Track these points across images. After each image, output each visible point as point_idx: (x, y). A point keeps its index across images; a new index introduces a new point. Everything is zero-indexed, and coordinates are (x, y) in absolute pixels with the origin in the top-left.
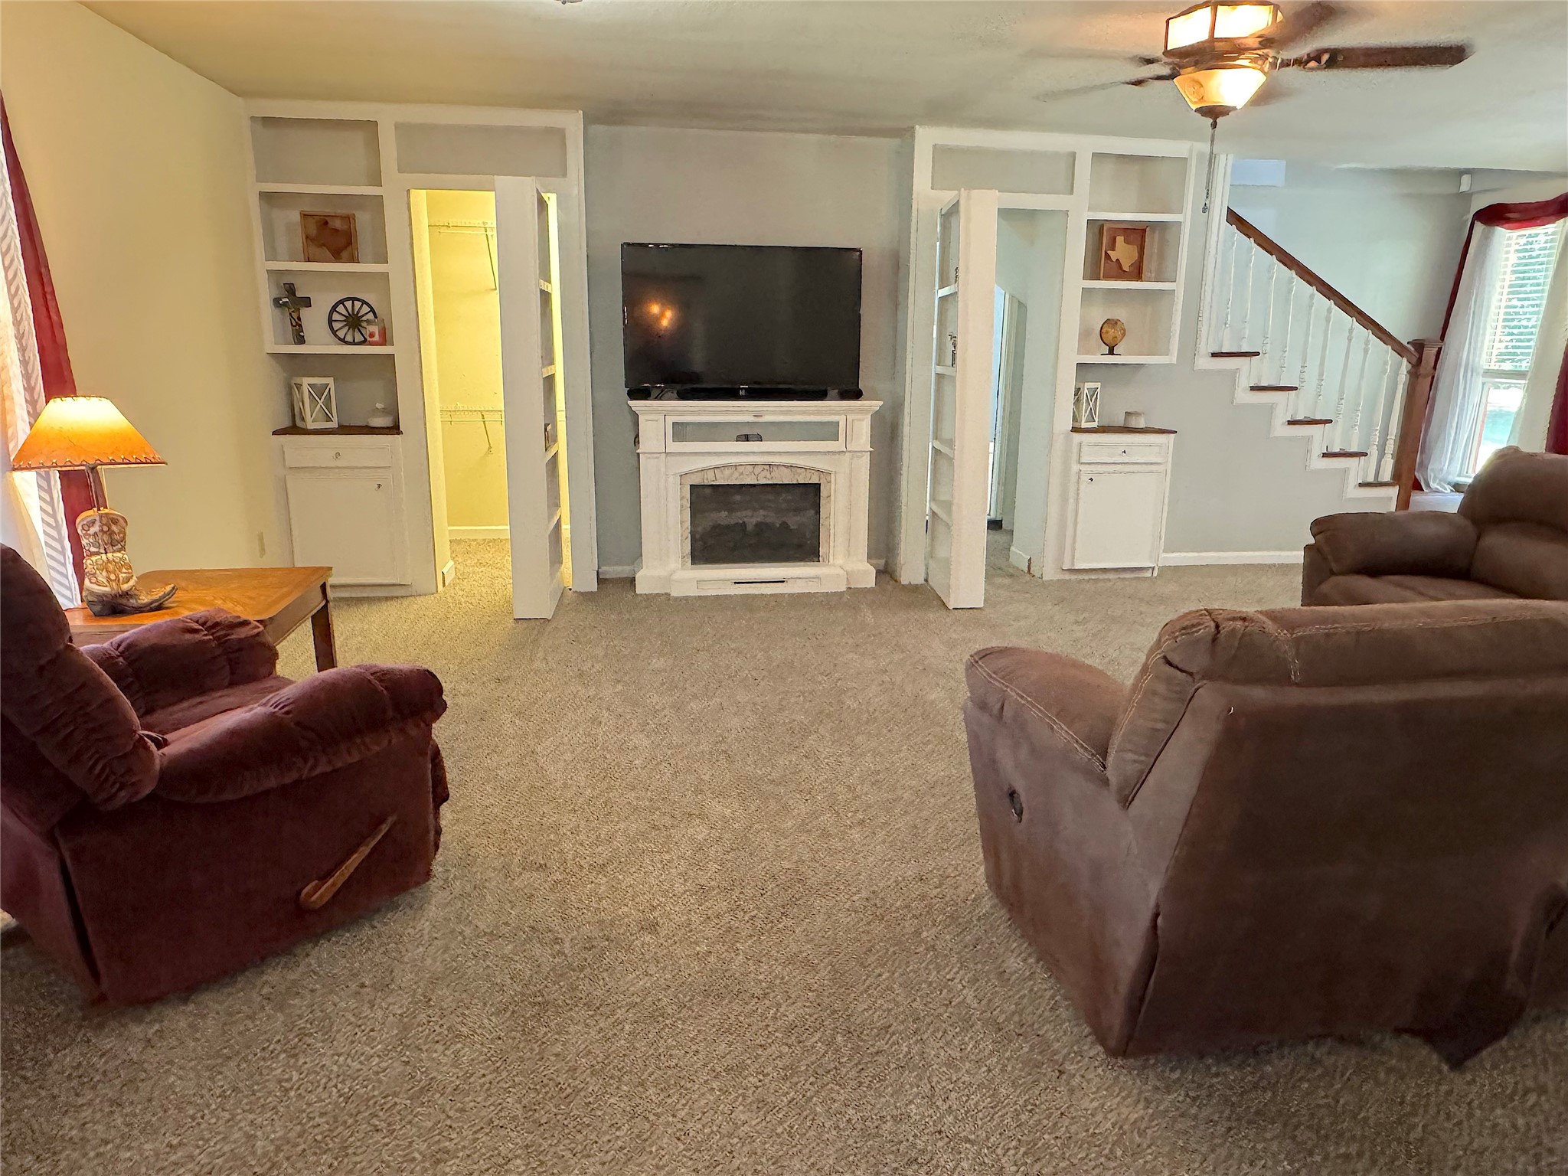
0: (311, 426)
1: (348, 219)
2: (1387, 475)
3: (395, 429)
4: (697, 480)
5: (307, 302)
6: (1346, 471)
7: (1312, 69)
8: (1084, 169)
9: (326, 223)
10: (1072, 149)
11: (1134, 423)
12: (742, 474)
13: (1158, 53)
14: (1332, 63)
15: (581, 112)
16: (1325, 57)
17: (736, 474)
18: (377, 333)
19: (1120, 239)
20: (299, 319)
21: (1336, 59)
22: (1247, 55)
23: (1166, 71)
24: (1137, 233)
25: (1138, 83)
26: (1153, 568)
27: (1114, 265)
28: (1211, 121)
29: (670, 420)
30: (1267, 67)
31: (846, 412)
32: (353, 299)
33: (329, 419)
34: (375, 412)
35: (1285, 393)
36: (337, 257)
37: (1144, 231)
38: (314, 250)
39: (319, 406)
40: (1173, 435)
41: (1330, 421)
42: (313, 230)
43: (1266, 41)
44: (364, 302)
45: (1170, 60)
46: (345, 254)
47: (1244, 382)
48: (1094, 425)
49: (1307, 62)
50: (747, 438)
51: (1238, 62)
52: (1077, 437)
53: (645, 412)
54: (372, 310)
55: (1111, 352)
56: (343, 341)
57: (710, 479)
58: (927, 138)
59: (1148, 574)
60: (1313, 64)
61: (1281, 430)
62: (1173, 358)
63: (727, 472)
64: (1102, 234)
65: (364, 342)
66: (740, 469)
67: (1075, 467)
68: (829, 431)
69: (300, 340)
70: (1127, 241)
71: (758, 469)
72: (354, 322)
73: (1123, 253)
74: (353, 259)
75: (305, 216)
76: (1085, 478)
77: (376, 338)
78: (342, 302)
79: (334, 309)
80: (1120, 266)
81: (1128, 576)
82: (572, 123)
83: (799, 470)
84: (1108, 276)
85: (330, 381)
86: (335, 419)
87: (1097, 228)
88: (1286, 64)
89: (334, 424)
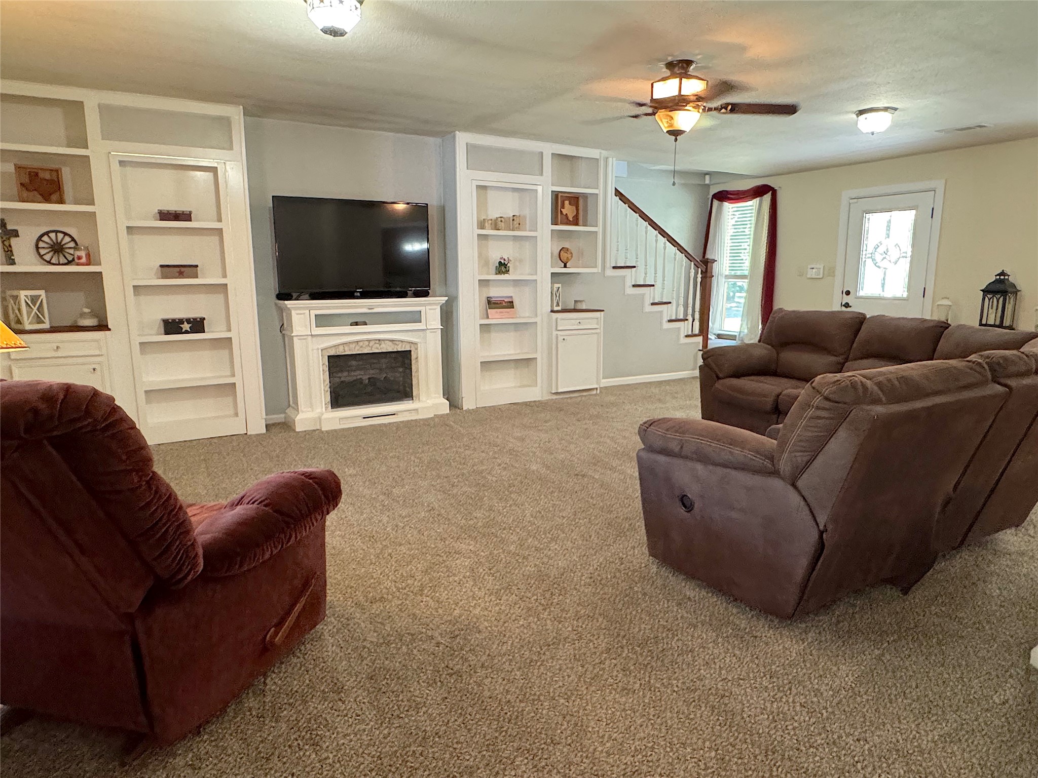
0: (28, 327)
1: (57, 171)
2: (696, 331)
3: (103, 326)
4: (332, 353)
5: (15, 234)
6: (679, 329)
7: (724, 113)
8: (547, 161)
9: (37, 174)
10: (540, 150)
11: (579, 307)
12: (362, 347)
13: (648, 101)
14: (732, 111)
15: (241, 107)
16: (730, 107)
17: (357, 348)
18: (84, 256)
19: (567, 202)
20: (10, 246)
21: (735, 108)
22: (691, 104)
23: (650, 110)
24: (575, 199)
25: (636, 117)
26: (597, 389)
27: (564, 217)
28: (674, 137)
29: (313, 313)
30: (701, 111)
31: (424, 305)
32: (56, 232)
33: (40, 321)
34: (83, 315)
35: (649, 288)
36: (47, 199)
37: (578, 198)
38: (25, 194)
39: (33, 313)
40: (602, 313)
41: (670, 303)
42: (26, 180)
43: (699, 98)
44: (65, 234)
45: (653, 105)
46: (54, 197)
47: (629, 282)
48: (559, 308)
49: (721, 109)
50: (356, 324)
51: (686, 108)
52: (555, 315)
53: (296, 309)
54: (73, 240)
55: (565, 266)
56: (49, 263)
57: (341, 351)
58: (463, 139)
59: (594, 392)
60: (723, 110)
61: (648, 308)
62: (598, 270)
63: (352, 346)
64: (558, 199)
65: (69, 263)
66: (361, 344)
67: (555, 333)
68: (415, 317)
69: (12, 263)
70: (570, 204)
71: (372, 343)
72: (57, 248)
73: (568, 210)
74: (61, 201)
75: (18, 168)
76: (560, 338)
77: (84, 260)
78: (47, 233)
79: (40, 239)
80: (567, 218)
81: (585, 394)
82: (235, 113)
83: (397, 343)
84: (562, 223)
85: (42, 293)
86: (47, 320)
87: (556, 196)
88: (710, 109)
89: (46, 326)
